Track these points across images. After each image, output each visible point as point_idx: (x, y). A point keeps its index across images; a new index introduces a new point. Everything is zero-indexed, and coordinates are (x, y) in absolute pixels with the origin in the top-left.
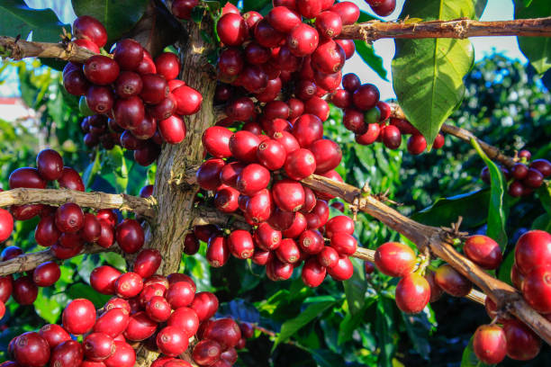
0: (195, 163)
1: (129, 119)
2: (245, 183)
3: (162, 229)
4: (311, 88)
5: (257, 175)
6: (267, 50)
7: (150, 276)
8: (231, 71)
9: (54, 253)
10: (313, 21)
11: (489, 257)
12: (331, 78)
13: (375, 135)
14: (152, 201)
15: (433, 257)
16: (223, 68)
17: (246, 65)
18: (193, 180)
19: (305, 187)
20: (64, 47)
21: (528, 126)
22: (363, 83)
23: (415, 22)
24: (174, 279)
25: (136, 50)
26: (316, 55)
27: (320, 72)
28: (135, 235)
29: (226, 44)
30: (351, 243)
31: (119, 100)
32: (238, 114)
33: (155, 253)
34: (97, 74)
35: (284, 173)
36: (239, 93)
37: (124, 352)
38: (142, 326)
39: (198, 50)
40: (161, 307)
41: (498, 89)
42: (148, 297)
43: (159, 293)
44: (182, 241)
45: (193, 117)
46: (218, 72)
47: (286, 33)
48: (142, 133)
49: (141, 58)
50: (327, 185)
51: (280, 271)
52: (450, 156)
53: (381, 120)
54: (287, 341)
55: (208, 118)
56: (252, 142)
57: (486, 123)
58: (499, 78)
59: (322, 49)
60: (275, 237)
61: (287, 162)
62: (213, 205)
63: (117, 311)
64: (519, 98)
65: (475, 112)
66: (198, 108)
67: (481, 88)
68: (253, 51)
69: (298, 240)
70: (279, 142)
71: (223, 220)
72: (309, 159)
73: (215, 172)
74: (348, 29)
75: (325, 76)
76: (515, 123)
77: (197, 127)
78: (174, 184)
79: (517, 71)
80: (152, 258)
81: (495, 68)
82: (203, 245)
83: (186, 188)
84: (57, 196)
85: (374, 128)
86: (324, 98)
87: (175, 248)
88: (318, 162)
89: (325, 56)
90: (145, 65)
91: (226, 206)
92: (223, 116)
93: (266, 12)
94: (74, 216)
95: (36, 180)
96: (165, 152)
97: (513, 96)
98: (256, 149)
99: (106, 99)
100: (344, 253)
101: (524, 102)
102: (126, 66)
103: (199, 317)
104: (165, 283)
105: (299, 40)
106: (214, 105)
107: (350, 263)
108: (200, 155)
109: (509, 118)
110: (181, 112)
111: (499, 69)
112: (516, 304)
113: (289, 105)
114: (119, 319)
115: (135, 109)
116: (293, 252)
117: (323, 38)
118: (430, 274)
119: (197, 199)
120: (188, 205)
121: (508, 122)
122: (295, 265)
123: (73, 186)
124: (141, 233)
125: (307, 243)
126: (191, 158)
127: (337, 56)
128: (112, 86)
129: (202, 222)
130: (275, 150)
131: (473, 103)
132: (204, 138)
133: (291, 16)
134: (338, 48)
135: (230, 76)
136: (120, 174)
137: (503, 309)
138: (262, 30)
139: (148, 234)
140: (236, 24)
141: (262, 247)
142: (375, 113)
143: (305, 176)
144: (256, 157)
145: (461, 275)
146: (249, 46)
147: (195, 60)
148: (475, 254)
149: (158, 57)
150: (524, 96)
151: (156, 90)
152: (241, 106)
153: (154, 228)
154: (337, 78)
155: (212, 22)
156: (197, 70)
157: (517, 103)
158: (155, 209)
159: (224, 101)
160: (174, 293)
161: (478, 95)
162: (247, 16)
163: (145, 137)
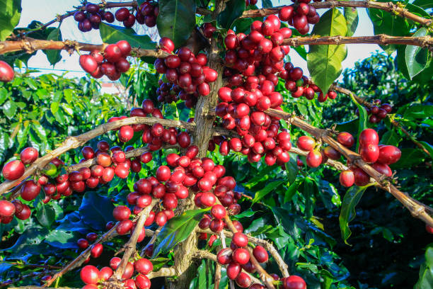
0: (214, 105)
1: (185, 84)
2: (238, 112)
3: (198, 137)
4: (269, 70)
5: (244, 108)
6: (248, 51)
7: (193, 158)
8: (231, 61)
9: (149, 148)
10: (270, 37)
11: (348, 141)
12: (278, 64)
13: (302, 92)
14: (194, 124)
15: (323, 142)
16: (227, 60)
17: (238, 58)
18: (213, 113)
19: (266, 114)
20: (157, 51)
21: (396, 94)
22: (294, 67)
23: (317, 37)
24: (204, 160)
25: (188, 52)
26: (271, 53)
27: (273, 61)
28: (186, 139)
29: (229, 48)
30: (288, 145)
31: (180, 75)
32: (234, 82)
33: (196, 147)
34: (171, 63)
35: (256, 108)
36: (235, 72)
37: (183, 190)
38: (191, 179)
39: (215, 52)
40: (200, 170)
41: (380, 73)
42: (193, 167)
43: (198, 164)
44: (208, 142)
45: (213, 84)
46: (225, 62)
47: (257, 43)
48: (190, 91)
49: (190, 56)
50: (276, 113)
51: (254, 158)
52: (352, 112)
53: (304, 85)
54: (259, 202)
55: (220, 84)
56: (241, 94)
57: (373, 93)
58: (380, 68)
59: (274, 50)
60: (252, 141)
61: (257, 103)
62: (222, 126)
63: (180, 172)
64: (392, 79)
65: (366, 87)
66: (216, 79)
67: (370, 73)
68: (241, 52)
69: (263, 143)
70: (254, 93)
71: (227, 134)
72: (268, 101)
73: (224, 108)
74: (287, 40)
75: (275, 63)
76: (389, 92)
77: (215, 88)
78: (204, 116)
79: (390, 63)
80: (194, 150)
81: (378, 62)
82: (217, 147)
83: (210, 117)
84: (151, 120)
85: (301, 89)
86: (276, 74)
87: (204, 146)
88: (272, 103)
89: (275, 54)
90: (192, 59)
91: (229, 126)
92: (227, 84)
93: (248, 32)
94: (160, 129)
95: (142, 114)
96: (199, 101)
97: (389, 78)
98: (243, 97)
99: (174, 75)
100: (285, 149)
101: (395, 81)
102: (183, 59)
103: (217, 176)
104: (200, 161)
105: (264, 46)
106: (223, 78)
107: (288, 155)
108: (216, 102)
109: (386, 90)
110: (208, 81)
111: (380, 62)
112: (358, 161)
113: (259, 78)
114: (181, 175)
115: (187, 79)
116: (261, 149)
117: (275, 45)
118: (322, 151)
119: (214, 124)
120: (211, 126)
121: (385, 92)
122: (262, 155)
123: (158, 116)
124: (189, 139)
125: (267, 144)
126: (212, 103)
127: (281, 53)
128: (178, 69)
129: (217, 134)
130: (252, 97)
131: (366, 82)
132: (219, 93)
133: (259, 35)
134: (282, 50)
135: (231, 64)
136: (175, 116)
137: (353, 162)
138: (246, 41)
139: (192, 139)
140: (234, 39)
141: (245, 146)
142: (301, 82)
143: (266, 109)
144: (243, 101)
145: (336, 150)
146: (240, 49)
147: (214, 56)
148: (342, 140)
149: (197, 56)
150: (395, 78)
151: (196, 70)
152: (236, 78)
153: (195, 137)
154: (281, 64)
155: (222, 38)
156: (215, 62)
157: (390, 82)
158: (195, 128)
159: (228, 76)
160: (205, 165)
161: (368, 77)
162: (238, 35)
163: (192, 93)
